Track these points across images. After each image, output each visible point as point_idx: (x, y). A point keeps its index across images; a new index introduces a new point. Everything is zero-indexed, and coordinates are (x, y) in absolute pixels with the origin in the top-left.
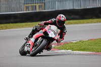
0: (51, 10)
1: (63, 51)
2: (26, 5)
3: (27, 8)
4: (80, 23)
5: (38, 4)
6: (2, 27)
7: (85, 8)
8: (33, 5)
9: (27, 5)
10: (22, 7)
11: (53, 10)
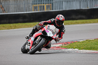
0: (58, 10)
1: (70, 50)
2: (34, 5)
3: (35, 8)
4: (86, 23)
5: (46, 4)
6: (11, 27)
7: (92, 8)
8: (41, 5)
9: (36, 5)
10: (30, 8)
11: (60, 10)
